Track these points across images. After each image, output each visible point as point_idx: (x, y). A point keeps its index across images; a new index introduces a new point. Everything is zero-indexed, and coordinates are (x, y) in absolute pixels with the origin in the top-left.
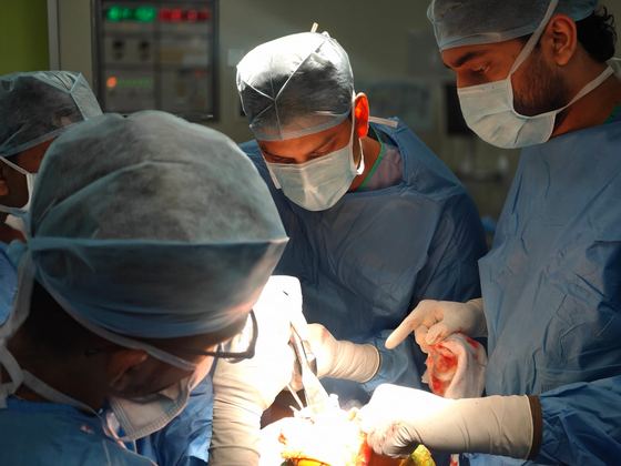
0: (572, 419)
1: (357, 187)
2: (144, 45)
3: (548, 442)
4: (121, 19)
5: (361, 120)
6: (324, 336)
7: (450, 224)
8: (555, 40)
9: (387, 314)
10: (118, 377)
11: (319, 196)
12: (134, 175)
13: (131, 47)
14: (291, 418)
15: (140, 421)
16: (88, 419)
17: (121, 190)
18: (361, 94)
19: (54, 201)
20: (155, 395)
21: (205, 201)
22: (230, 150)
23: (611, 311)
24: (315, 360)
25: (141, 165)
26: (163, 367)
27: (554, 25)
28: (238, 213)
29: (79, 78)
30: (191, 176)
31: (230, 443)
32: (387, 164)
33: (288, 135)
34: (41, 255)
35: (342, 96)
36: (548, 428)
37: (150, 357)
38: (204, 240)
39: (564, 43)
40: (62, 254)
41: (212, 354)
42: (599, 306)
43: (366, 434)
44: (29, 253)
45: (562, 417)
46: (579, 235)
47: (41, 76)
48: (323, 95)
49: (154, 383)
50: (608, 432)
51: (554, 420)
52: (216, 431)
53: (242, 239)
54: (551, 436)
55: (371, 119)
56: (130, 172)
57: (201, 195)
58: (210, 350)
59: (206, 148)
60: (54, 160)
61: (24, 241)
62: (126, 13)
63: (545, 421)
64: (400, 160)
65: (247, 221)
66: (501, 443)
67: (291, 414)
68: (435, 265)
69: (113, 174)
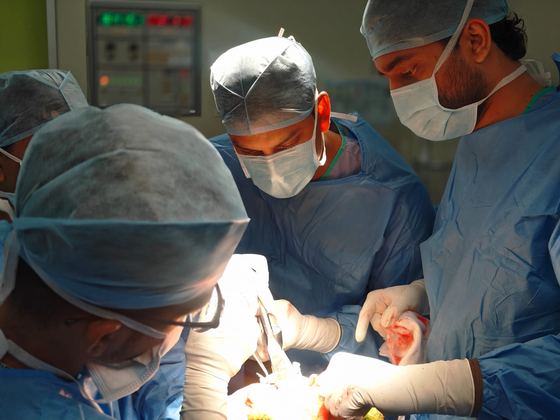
0: (509, 377)
1: (320, 176)
2: (133, 48)
3: (489, 399)
4: (113, 24)
5: (324, 116)
6: (289, 310)
7: (404, 209)
8: (473, 42)
9: (348, 291)
10: (94, 345)
11: (286, 185)
12: (109, 161)
13: (122, 49)
14: (257, 384)
15: (115, 385)
16: (66, 384)
17: (97, 175)
18: (323, 93)
19: (37, 185)
20: (129, 362)
21: (173, 185)
22: (198, 140)
23: (538, 280)
24: (281, 333)
25: (115, 152)
26: (135, 336)
27: (470, 28)
28: (203, 195)
29: (68, 75)
30: (161, 162)
31: (199, 407)
32: (347, 155)
33: (257, 130)
34: (25, 233)
35: (305, 95)
36: (487, 386)
37: (123, 327)
38: (173, 220)
39: (480, 44)
40: (43, 233)
41: (181, 324)
42: (528, 277)
43: (324, 399)
44: (14, 232)
45: (499, 375)
46: (508, 214)
47: (33, 74)
48: (288, 94)
49: (129, 350)
50: (542, 387)
51: (493, 379)
52: (187, 396)
53: (206, 219)
54: (491, 393)
55: (333, 115)
56: (105, 159)
57: (169, 179)
58: (179, 320)
59: (174, 137)
60: (37, 148)
61: (10, 221)
62: (117, 18)
63: (485, 381)
64: (359, 151)
65: (211, 203)
66: (447, 404)
67: (257, 380)
68: (391, 247)
69: (90, 161)
